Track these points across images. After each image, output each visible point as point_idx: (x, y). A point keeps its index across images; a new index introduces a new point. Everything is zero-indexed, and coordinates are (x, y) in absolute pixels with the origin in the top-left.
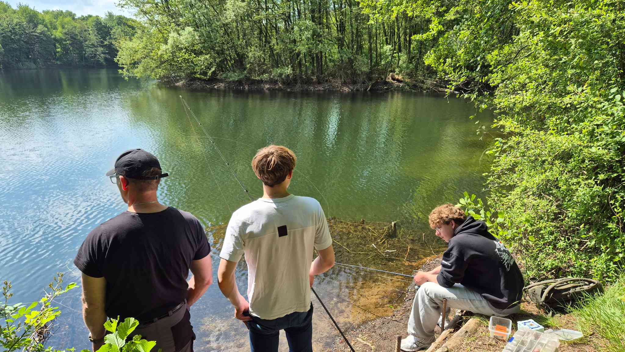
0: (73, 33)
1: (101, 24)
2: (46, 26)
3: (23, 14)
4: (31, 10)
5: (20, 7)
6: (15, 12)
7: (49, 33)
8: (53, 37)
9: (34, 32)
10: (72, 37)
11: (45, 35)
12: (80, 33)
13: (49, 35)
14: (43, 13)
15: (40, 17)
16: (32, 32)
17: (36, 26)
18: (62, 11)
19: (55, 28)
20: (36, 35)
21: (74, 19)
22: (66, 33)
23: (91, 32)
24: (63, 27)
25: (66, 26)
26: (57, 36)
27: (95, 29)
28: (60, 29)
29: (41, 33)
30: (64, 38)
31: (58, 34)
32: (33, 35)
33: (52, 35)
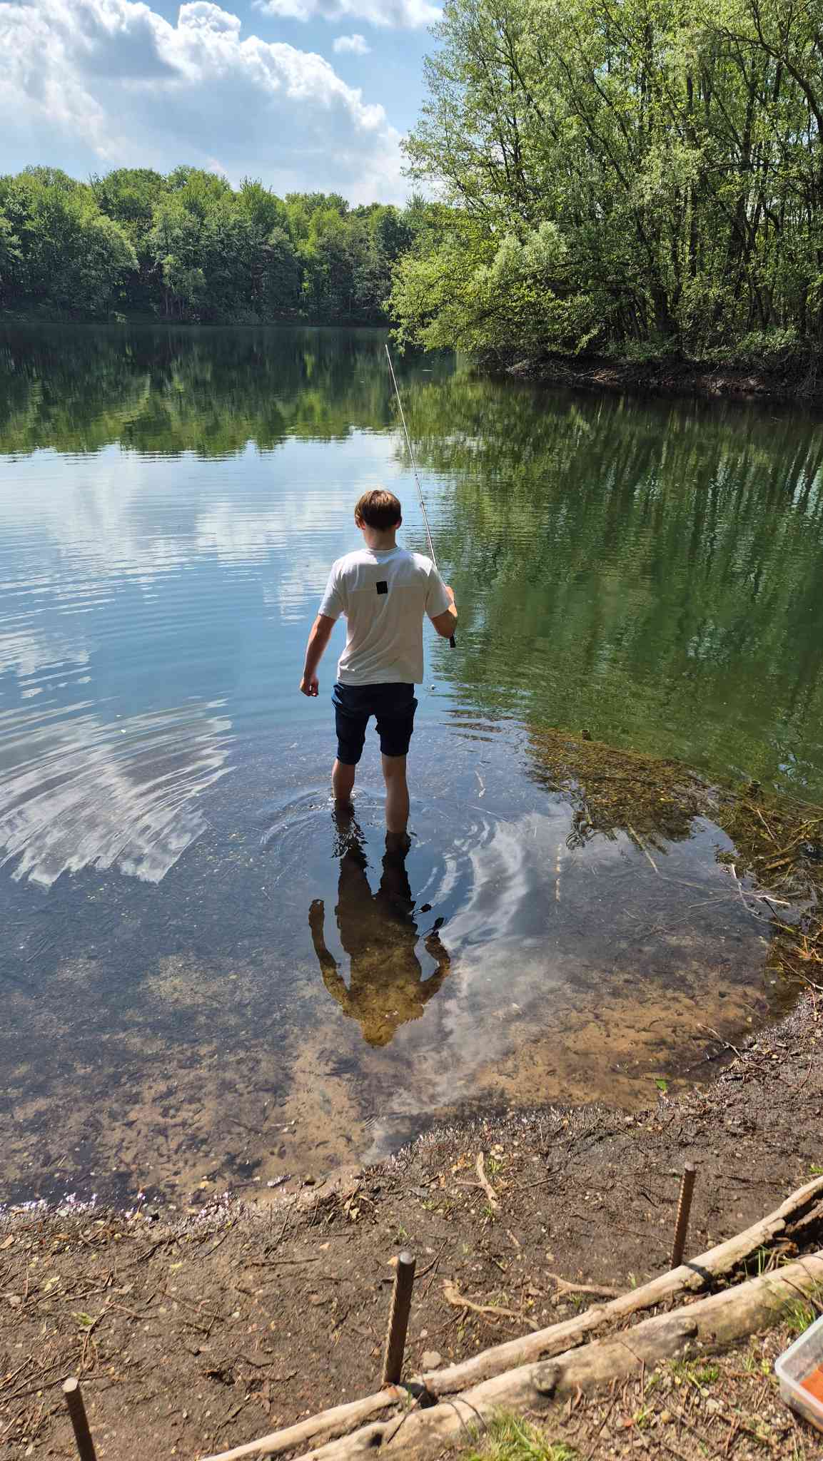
0: (337, 247)
1: (394, 223)
2: (287, 230)
3: (248, 203)
4: (264, 194)
5: (246, 187)
6: (234, 198)
7: (292, 245)
8: (298, 254)
9: (266, 243)
10: (334, 256)
11: (283, 251)
12: (351, 247)
13: (291, 249)
14: (285, 201)
15: (279, 210)
16: (260, 244)
17: (268, 229)
18: (322, 197)
19: (305, 236)
20: (266, 251)
21: (342, 213)
22: (323, 248)
23: (372, 243)
24: (320, 233)
25: (325, 231)
26: (306, 252)
27: (380, 236)
28: (313, 237)
29: (276, 246)
30: (318, 257)
31: (308, 248)
32: (262, 251)
33: (297, 251)
